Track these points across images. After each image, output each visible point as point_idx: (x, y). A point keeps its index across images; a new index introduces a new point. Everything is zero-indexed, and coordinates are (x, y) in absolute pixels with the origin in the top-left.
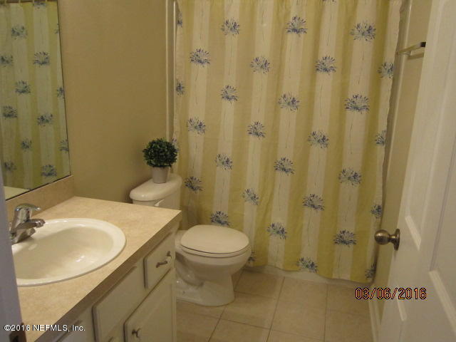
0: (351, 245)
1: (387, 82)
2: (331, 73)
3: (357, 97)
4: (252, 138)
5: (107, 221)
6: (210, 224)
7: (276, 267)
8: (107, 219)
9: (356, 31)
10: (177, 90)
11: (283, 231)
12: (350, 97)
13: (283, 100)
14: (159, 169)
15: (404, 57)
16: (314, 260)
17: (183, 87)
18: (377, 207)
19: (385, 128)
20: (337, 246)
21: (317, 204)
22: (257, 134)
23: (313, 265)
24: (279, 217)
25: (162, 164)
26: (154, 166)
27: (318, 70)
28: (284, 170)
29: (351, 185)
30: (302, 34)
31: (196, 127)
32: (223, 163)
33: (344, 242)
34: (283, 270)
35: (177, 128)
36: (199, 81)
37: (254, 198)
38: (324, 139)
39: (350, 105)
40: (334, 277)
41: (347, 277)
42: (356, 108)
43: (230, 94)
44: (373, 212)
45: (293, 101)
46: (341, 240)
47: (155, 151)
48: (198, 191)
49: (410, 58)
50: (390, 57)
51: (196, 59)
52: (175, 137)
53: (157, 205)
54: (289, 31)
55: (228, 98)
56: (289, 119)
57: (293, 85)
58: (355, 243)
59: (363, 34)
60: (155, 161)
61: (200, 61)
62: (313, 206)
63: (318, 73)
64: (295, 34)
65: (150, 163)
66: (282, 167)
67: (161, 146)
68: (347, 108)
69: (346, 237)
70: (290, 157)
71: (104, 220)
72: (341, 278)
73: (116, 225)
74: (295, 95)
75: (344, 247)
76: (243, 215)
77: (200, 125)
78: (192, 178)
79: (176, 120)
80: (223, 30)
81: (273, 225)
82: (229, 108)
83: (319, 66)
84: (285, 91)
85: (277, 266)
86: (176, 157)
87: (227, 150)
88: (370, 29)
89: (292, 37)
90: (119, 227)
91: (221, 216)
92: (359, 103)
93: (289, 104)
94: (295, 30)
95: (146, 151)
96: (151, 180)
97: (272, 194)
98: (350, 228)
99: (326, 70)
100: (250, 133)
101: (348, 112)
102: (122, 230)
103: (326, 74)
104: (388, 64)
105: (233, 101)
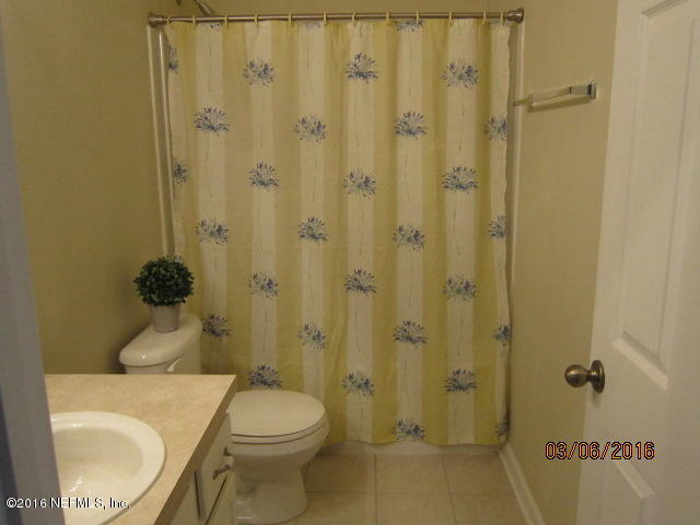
0: (471, 391)
1: (499, 145)
2: (419, 136)
3: (459, 169)
4: (307, 244)
5: (113, 411)
6: (250, 389)
7: (360, 442)
8: (112, 407)
9: (450, 74)
10: (175, 175)
11: (367, 383)
12: (450, 171)
13: (350, 182)
14: (165, 308)
15: (520, 109)
16: (418, 422)
17: (185, 171)
18: (503, 329)
19: (502, 212)
20: (451, 395)
21: (415, 336)
22: (313, 236)
23: (417, 429)
24: (359, 363)
25: (171, 299)
26: (156, 304)
27: (398, 132)
28: (361, 288)
29: (462, 301)
30: (371, 80)
31: (212, 234)
32: (262, 288)
33: (461, 388)
34: (372, 445)
35: (179, 238)
36: (212, 158)
37: (318, 337)
38: (417, 235)
39: (449, 182)
40: (450, 442)
41: (469, 439)
42: (460, 186)
43: (266, 178)
44: (498, 337)
45: (367, 181)
46: (455, 385)
47: (157, 280)
48: (224, 337)
49: (531, 109)
50: (499, 110)
51: (205, 123)
52: (178, 253)
53: (171, 369)
54: (350, 76)
55: (263, 183)
56: (361, 210)
57: (363, 157)
58: (475, 387)
59: (460, 78)
60: (159, 296)
61: (211, 128)
62: (410, 339)
63: (399, 136)
64: (360, 81)
65: (150, 301)
66: (357, 285)
67: (166, 270)
68: (447, 187)
69: (462, 380)
70: (368, 268)
71: (106, 410)
72: (461, 442)
73: (134, 416)
74: (368, 172)
75: (461, 395)
76: (301, 367)
77: (220, 229)
78: (212, 317)
79: (177, 225)
80: (247, 77)
81: (351, 377)
82: (265, 199)
83: (400, 128)
84: (351, 167)
85: (363, 439)
86: (192, 286)
87: (267, 267)
88: (469, 71)
89: (355, 85)
90: (140, 419)
91: (266, 374)
92: (463, 179)
93: (359, 186)
94: (360, 74)
95: (142, 282)
96: (151, 327)
97: (345, 328)
98: (467, 365)
99: (410, 132)
100: (302, 236)
101: (449, 193)
102: (147, 423)
103: (410, 138)
104: (498, 119)
105: (272, 188)
